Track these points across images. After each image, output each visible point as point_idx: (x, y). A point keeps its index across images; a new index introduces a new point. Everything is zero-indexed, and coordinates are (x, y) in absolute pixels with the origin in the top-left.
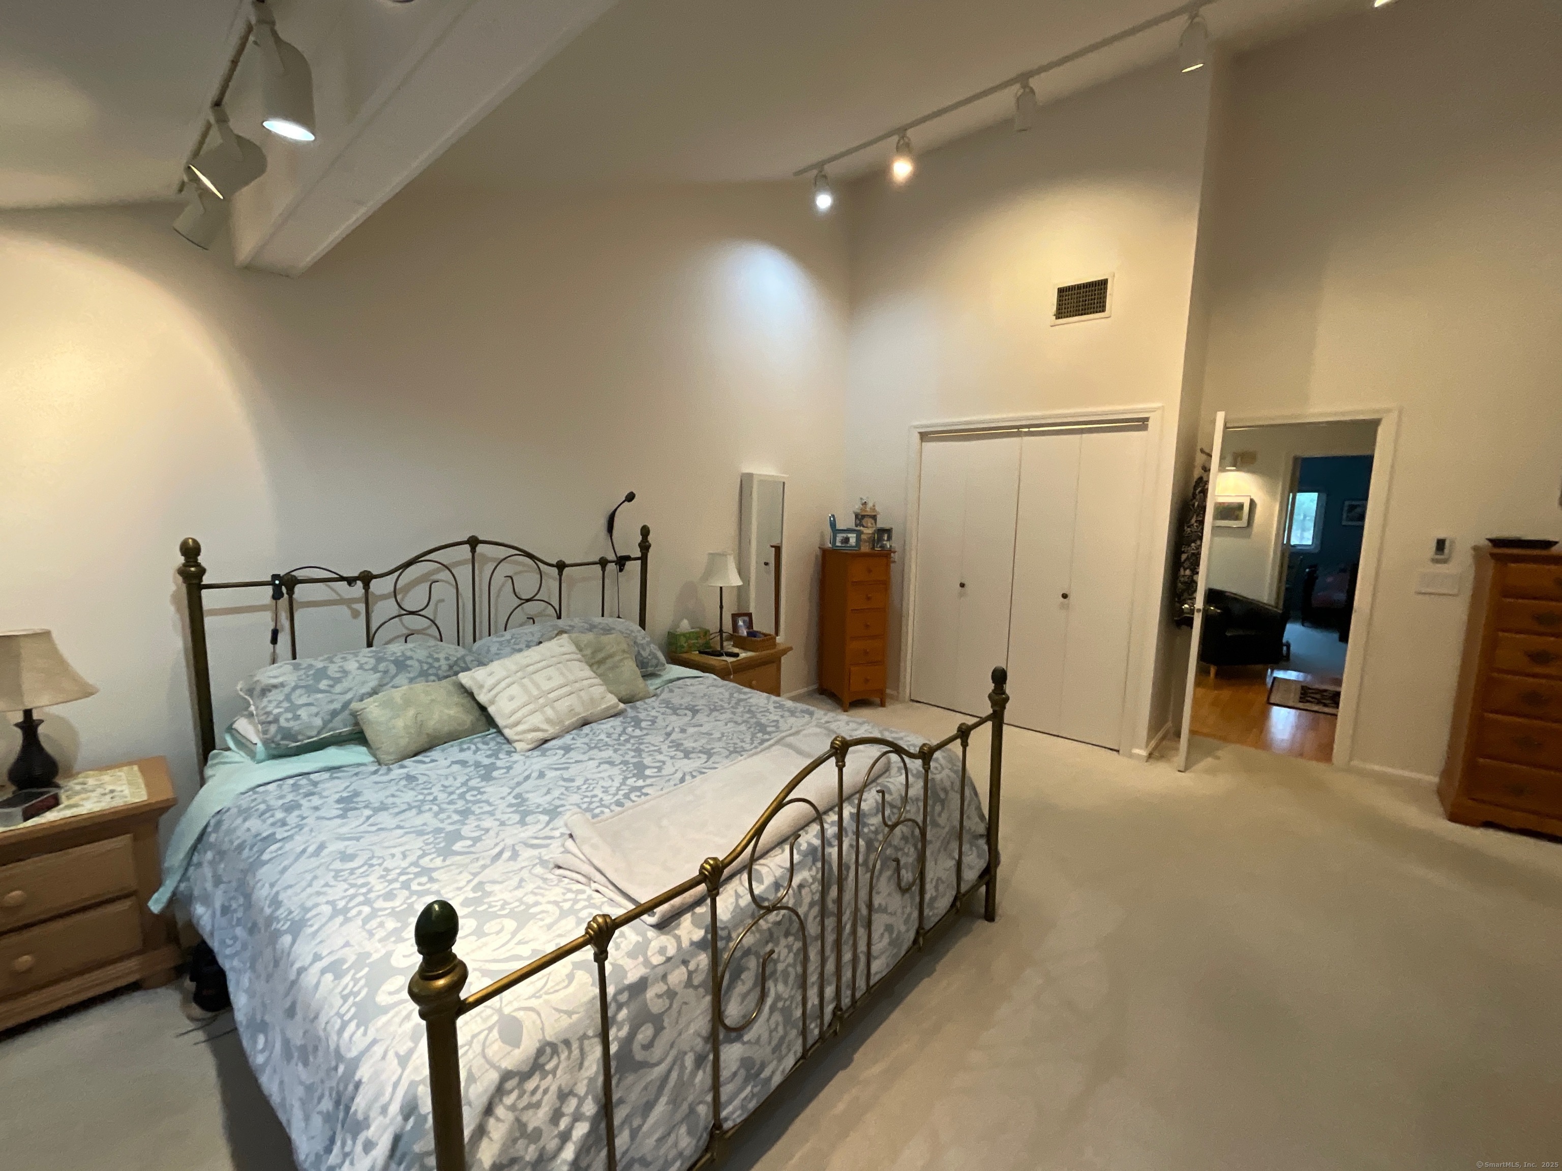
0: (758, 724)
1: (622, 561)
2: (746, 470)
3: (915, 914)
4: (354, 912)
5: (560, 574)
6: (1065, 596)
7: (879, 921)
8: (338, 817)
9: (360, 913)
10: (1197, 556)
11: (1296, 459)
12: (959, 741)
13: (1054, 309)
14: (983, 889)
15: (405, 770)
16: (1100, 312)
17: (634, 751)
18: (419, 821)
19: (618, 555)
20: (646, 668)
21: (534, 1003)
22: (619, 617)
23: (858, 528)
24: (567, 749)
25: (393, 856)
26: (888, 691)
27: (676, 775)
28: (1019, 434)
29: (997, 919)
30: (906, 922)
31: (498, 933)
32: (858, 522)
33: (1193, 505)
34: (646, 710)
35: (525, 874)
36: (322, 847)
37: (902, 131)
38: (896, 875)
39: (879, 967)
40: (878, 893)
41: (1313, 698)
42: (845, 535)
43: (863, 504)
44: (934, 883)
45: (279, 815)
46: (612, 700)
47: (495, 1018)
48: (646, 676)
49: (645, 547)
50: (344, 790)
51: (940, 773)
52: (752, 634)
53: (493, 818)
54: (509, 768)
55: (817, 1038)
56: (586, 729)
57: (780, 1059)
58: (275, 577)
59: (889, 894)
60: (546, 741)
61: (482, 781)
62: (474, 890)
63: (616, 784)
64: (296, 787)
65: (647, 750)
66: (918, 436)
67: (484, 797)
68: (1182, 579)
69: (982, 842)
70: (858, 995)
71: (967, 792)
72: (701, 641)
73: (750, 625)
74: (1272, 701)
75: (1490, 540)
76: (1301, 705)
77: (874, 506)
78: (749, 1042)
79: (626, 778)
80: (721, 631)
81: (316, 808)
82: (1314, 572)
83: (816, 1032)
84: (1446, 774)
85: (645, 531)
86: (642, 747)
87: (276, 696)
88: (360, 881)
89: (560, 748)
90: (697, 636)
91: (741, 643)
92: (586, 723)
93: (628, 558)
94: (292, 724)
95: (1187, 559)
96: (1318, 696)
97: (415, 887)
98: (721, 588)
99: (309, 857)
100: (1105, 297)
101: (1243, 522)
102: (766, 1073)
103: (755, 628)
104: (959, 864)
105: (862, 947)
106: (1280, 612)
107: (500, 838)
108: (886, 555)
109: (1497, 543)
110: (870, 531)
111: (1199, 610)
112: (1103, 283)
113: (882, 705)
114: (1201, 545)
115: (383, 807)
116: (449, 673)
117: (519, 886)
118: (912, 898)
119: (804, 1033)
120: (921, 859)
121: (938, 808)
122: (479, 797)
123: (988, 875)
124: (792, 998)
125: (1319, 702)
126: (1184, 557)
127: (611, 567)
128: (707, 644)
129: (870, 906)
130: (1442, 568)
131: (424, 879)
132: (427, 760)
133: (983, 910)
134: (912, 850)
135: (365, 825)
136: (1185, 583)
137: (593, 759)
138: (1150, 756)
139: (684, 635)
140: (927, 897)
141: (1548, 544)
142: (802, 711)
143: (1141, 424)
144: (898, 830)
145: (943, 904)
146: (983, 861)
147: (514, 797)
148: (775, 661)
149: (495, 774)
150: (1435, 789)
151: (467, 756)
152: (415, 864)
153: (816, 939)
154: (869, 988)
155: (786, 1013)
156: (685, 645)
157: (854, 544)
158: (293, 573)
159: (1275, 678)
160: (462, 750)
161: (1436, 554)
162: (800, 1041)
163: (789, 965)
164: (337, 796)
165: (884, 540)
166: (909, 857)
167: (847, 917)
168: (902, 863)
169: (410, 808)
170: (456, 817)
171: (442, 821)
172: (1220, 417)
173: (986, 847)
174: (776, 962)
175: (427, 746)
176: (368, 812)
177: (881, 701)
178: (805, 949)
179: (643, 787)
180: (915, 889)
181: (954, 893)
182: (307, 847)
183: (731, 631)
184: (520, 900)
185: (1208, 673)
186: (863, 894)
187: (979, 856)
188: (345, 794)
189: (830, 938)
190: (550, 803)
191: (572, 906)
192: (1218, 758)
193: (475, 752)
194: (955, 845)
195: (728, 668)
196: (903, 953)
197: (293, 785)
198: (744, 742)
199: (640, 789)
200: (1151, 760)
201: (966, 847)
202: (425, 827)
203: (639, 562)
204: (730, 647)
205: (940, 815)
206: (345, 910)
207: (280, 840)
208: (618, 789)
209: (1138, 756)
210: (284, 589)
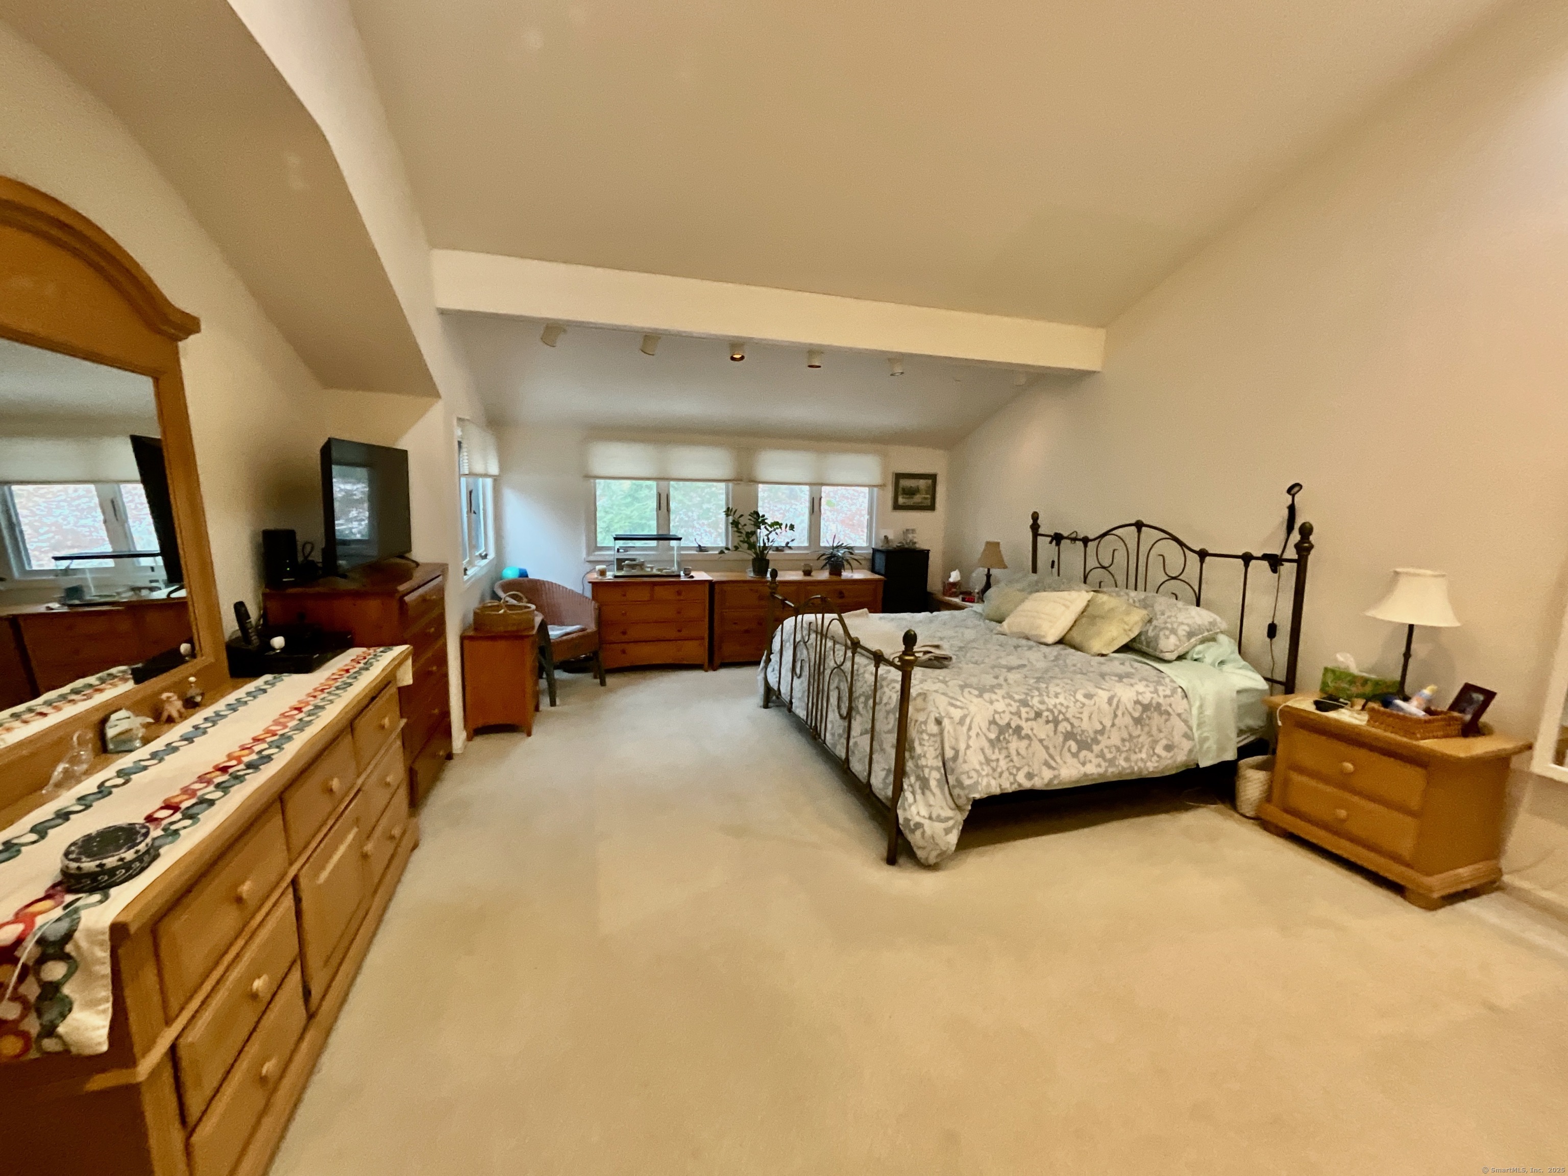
1: (1272, 561)
5: (1202, 561)
49: (1304, 547)
85: (1306, 530)
93: (1279, 558)
98: (1411, 627)
127: (1257, 565)
210: (1056, 541)
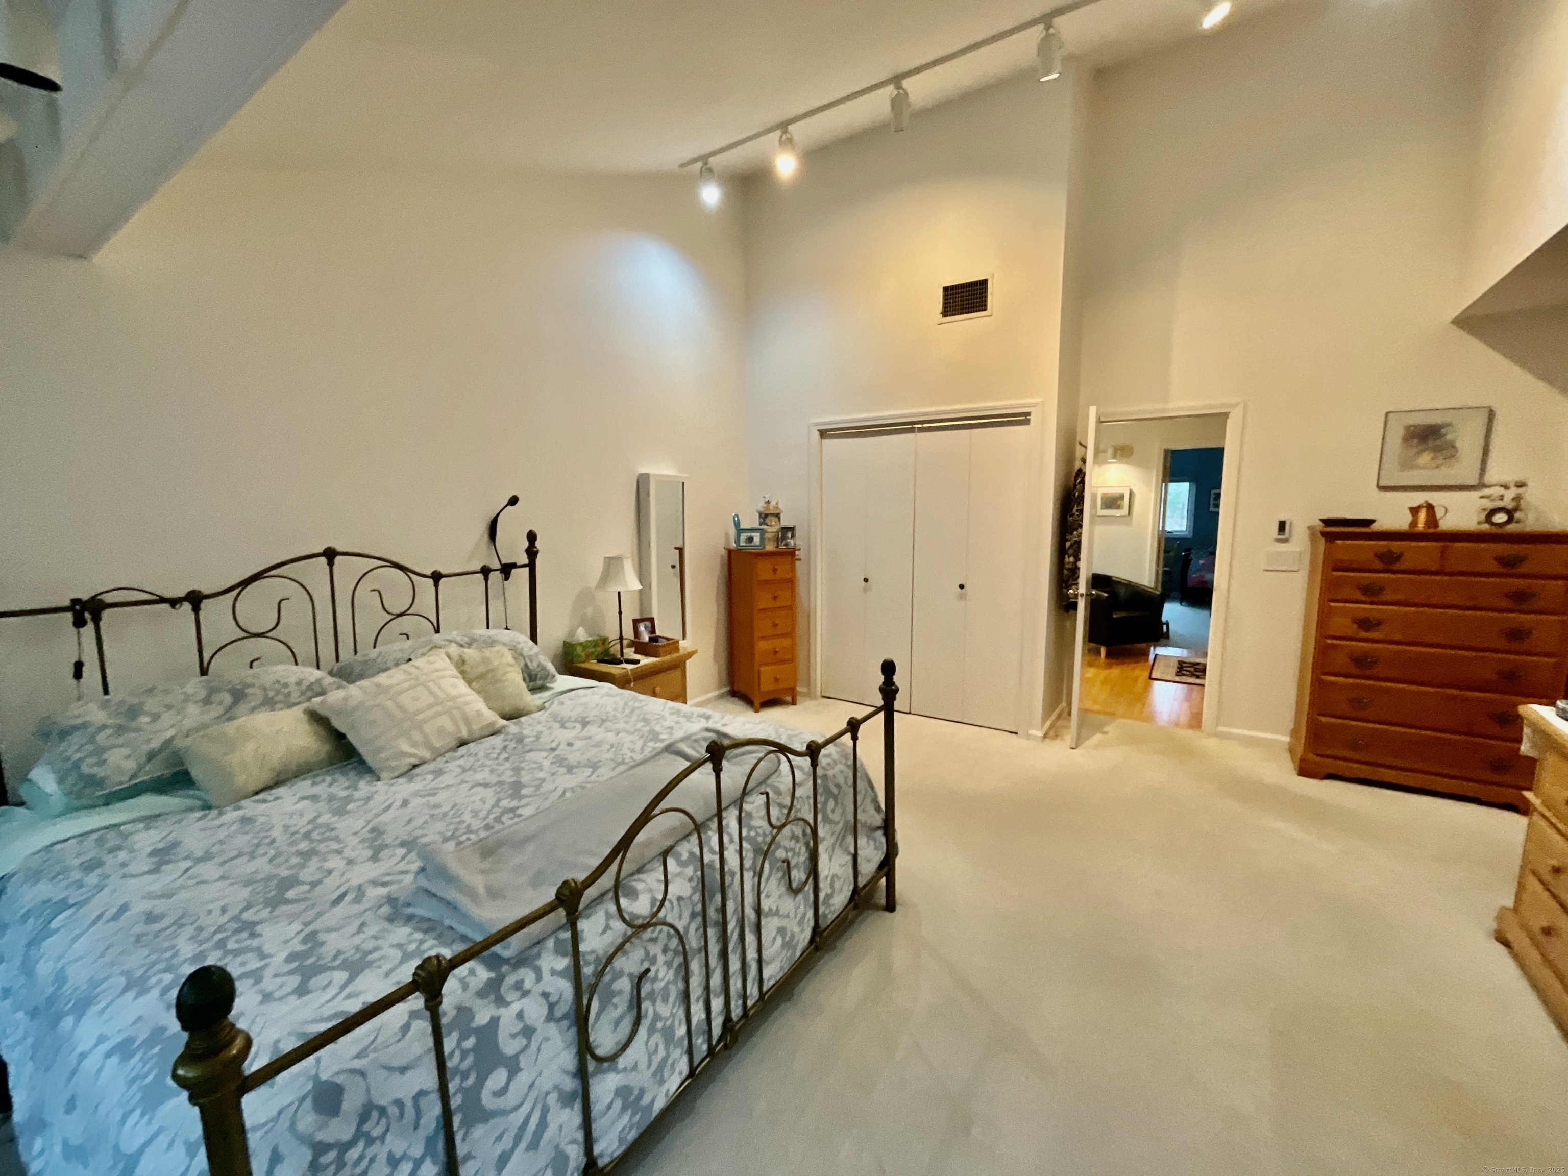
0: (652, 731)
1: (507, 570)
2: (643, 470)
3: (810, 914)
4: (153, 980)
5: (436, 585)
6: (962, 587)
7: (770, 926)
8: (150, 872)
9: (159, 981)
10: (1078, 543)
11: (1166, 452)
12: (848, 735)
13: (940, 307)
14: (883, 881)
15: (240, 813)
16: (982, 311)
17: (513, 769)
18: (250, 868)
19: (503, 562)
20: (535, 680)
21: (358, 1064)
22: (507, 629)
23: (763, 527)
24: (438, 773)
25: (210, 912)
26: (799, 689)
27: (554, 793)
28: (912, 430)
29: (898, 908)
30: (801, 923)
31: (325, 987)
32: (762, 520)
33: (1074, 496)
34: (530, 725)
35: (369, 916)
36: (124, 908)
37: (784, 126)
38: (787, 877)
39: (772, 972)
40: (768, 896)
41: (1187, 671)
42: (749, 534)
43: (766, 503)
44: (829, 879)
45: (77, 875)
46: (491, 717)
47: (310, 1086)
48: (534, 690)
49: (532, 553)
50: (160, 841)
51: (833, 768)
52: (655, 639)
53: (340, 857)
54: (368, 799)
55: (706, 1053)
56: (463, 750)
57: (662, 1082)
58: (75, 602)
59: (780, 897)
60: (415, 766)
61: (334, 816)
62: (304, 941)
63: (488, 806)
64: (101, 841)
65: (527, 768)
66: (818, 433)
67: (334, 834)
68: (1067, 566)
69: (879, 834)
70: (750, 1003)
71: (861, 785)
72: (600, 649)
73: (653, 630)
74: (1153, 676)
75: (1323, 521)
76: (1177, 679)
77: (777, 504)
78: (625, 1069)
79: (499, 800)
80: (621, 638)
81: (124, 865)
82: (1189, 554)
83: (705, 1047)
84: (1294, 733)
85: (532, 537)
86: (523, 765)
87: (76, 739)
88: (166, 945)
89: (432, 772)
90: (595, 644)
91: (642, 648)
92: (463, 743)
93: (514, 566)
94: (95, 770)
95: (1071, 546)
96: (1192, 669)
97: (231, 945)
98: (619, 593)
99: (108, 921)
100: (986, 297)
101: (1125, 511)
102: (646, 1100)
103: (658, 633)
104: (855, 857)
105: (751, 954)
106: (1158, 593)
107: (344, 879)
108: (791, 554)
109: (1327, 522)
110: (774, 529)
111: (1082, 595)
112: (984, 282)
113: (794, 703)
114: (1081, 533)
115: (207, 857)
116: (300, 699)
117: (360, 930)
118: (806, 899)
119: (690, 1052)
120: (814, 857)
121: (831, 804)
122: (328, 834)
123: (887, 866)
124: (673, 1015)
125: (1192, 675)
126: (1068, 544)
127: (495, 577)
128: (607, 652)
129: (758, 911)
130: (1283, 547)
131: (245, 935)
132: (270, 798)
133: (883, 902)
134: (804, 849)
135: (181, 879)
136: (1069, 569)
137: (466, 782)
138: (1045, 736)
139: (581, 644)
140: (822, 896)
141: (1369, 522)
142: (700, 716)
143: (1023, 419)
144: (787, 830)
145: (840, 900)
146: (880, 853)
147: (368, 832)
148: (679, 665)
149: (351, 807)
150: (1287, 747)
151: (317, 790)
152: (236, 918)
153: (700, 950)
154: (762, 994)
155: (668, 1034)
156: (583, 654)
157: (758, 543)
158: (99, 597)
159: (1156, 655)
160: (314, 784)
161: (1279, 534)
162: (685, 1059)
163: (668, 983)
164: (149, 849)
165: (788, 538)
166: (801, 858)
167: (732, 925)
168: (793, 863)
169: (240, 855)
170: (295, 860)
171: (279, 866)
172: (1093, 410)
173: (883, 840)
174: (655, 979)
175: (271, 783)
176: (188, 863)
177: (793, 699)
178: (686, 964)
179: (518, 808)
180: (809, 888)
181: (851, 887)
182: (105, 911)
183: (632, 638)
184: (357, 949)
185: (1099, 653)
186: (749, 899)
187: (876, 848)
188: (161, 845)
189: (714, 949)
190: (410, 834)
191: (418, 947)
192: (1106, 733)
193: (330, 785)
194: (850, 839)
195: (628, 675)
196: (798, 954)
197: (97, 840)
198: (635, 752)
199: (513, 810)
200: (1047, 740)
201: (862, 841)
202: (255, 875)
203: (527, 569)
204: (632, 653)
205: (833, 811)
206: (144, 978)
207: (73, 905)
208: (490, 812)
209: (1035, 737)
210: (87, 615)
